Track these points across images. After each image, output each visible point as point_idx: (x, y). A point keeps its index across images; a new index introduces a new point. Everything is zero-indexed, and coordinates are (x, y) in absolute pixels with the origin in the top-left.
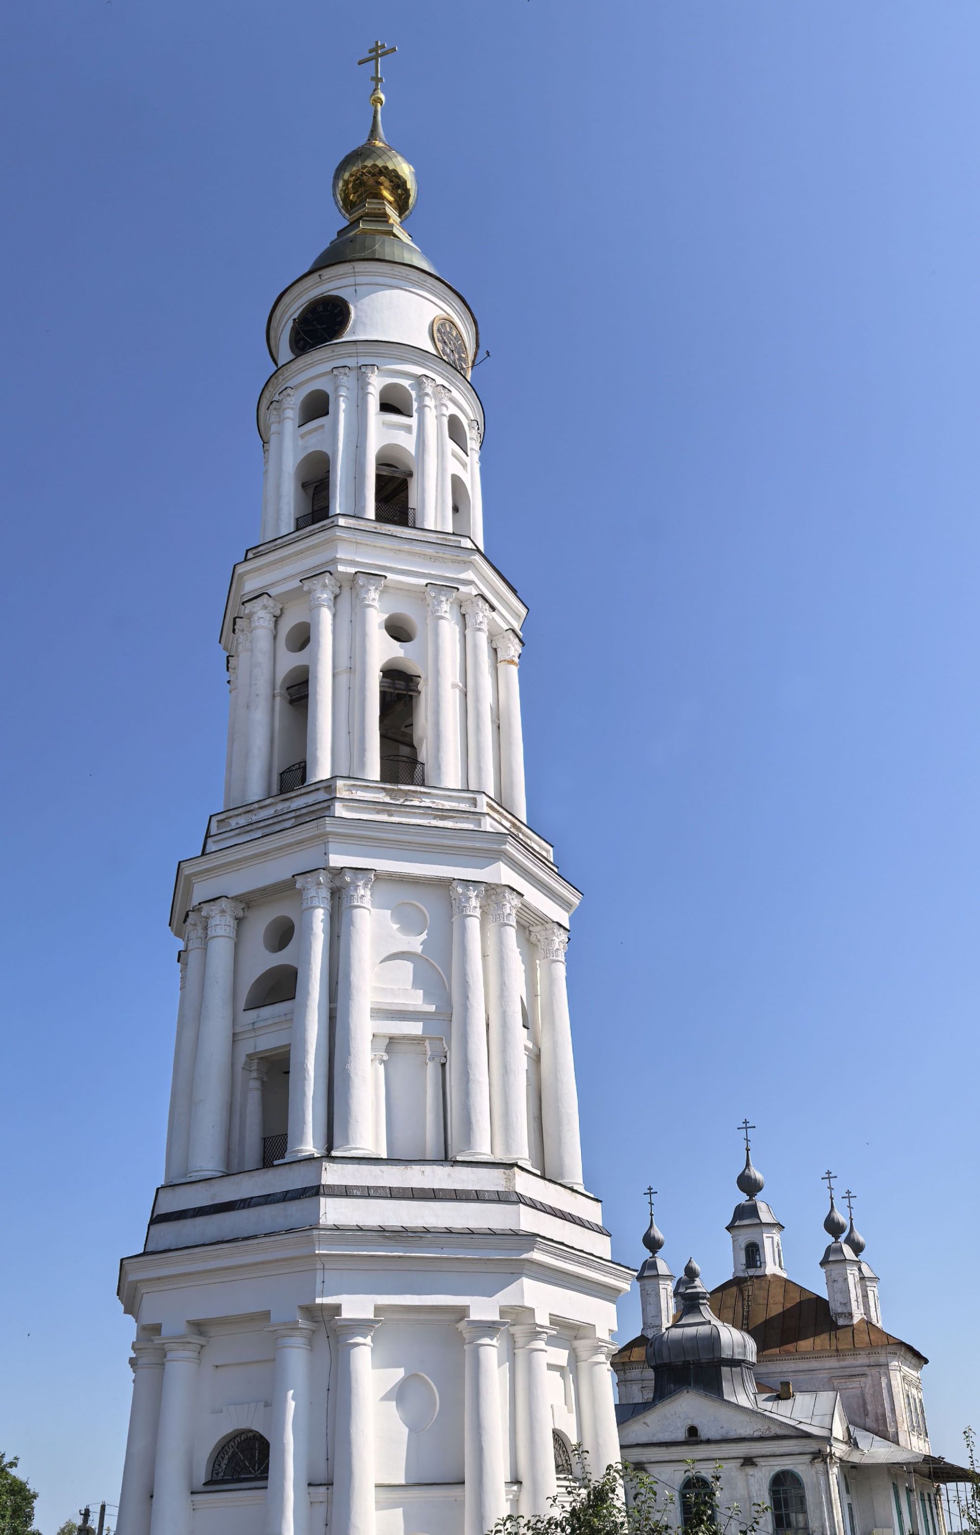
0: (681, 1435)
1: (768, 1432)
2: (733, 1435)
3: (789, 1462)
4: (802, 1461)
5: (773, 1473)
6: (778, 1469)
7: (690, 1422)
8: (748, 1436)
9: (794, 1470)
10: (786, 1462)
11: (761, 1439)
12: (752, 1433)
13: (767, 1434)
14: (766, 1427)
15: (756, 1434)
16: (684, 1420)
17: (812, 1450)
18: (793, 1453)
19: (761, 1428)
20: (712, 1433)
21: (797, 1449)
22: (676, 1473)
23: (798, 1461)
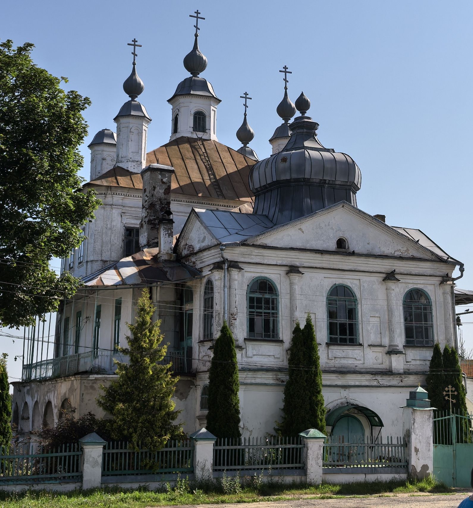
0: (332, 245)
1: (406, 253)
2: (377, 252)
3: (422, 282)
4: (433, 282)
5: (407, 290)
6: (411, 286)
7: (340, 235)
8: (391, 255)
9: (425, 289)
10: (419, 282)
11: (401, 258)
12: (393, 252)
13: (405, 255)
14: (405, 249)
15: (397, 254)
16: (336, 231)
17: (441, 274)
18: (425, 274)
19: (401, 249)
20: (360, 247)
21: (429, 272)
22: (326, 280)
23: (430, 282)
